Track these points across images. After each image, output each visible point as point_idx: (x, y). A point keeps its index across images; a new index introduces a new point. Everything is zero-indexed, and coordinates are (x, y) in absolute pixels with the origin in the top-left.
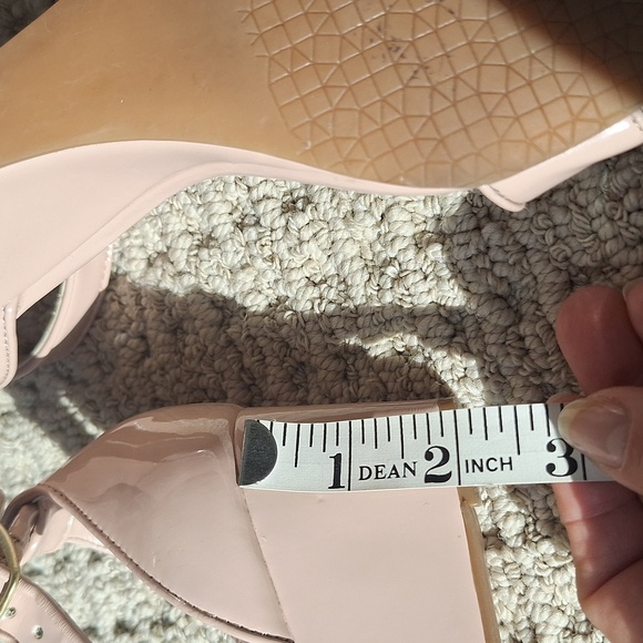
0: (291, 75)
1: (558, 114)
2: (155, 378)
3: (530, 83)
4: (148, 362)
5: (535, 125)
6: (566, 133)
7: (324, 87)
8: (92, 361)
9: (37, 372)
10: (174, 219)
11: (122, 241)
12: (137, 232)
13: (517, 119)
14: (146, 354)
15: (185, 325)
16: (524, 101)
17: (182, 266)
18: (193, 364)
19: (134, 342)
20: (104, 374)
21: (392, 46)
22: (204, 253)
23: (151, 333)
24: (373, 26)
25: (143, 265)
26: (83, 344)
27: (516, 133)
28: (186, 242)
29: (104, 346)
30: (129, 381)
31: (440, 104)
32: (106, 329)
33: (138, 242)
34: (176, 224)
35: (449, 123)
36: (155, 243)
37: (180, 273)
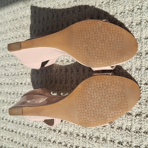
0: (77, 49)
1: (101, 63)
2: (56, 75)
3: (99, 59)
4: (56, 73)
5: (98, 63)
6: (101, 65)
7: (79, 51)
8: (50, 70)
9: (44, 69)
10: (65, 57)
11: (59, 57)
12: (61, 57)
13: (97, 62)
14: (57, 72)
15: (62, 70)
16: (98, 60)
17: (64, 63)
18: (61, 75)
19: (56, 70)
20: (51, 73)
21: (87, 50)
22: (67, 62)
23: (58, 70)
24: (86, 47)
25: (60, 61)
26: (50, 68)
27: (96, 63)
28: (66, 60)
29: (52, 69)
30: (53, 75)
31: (90, 58)
32: (53, 67)
33: (61, 58)
34: (66, 58)
35: (90, 60)
36: (62, 59)
37: (64, 64)
